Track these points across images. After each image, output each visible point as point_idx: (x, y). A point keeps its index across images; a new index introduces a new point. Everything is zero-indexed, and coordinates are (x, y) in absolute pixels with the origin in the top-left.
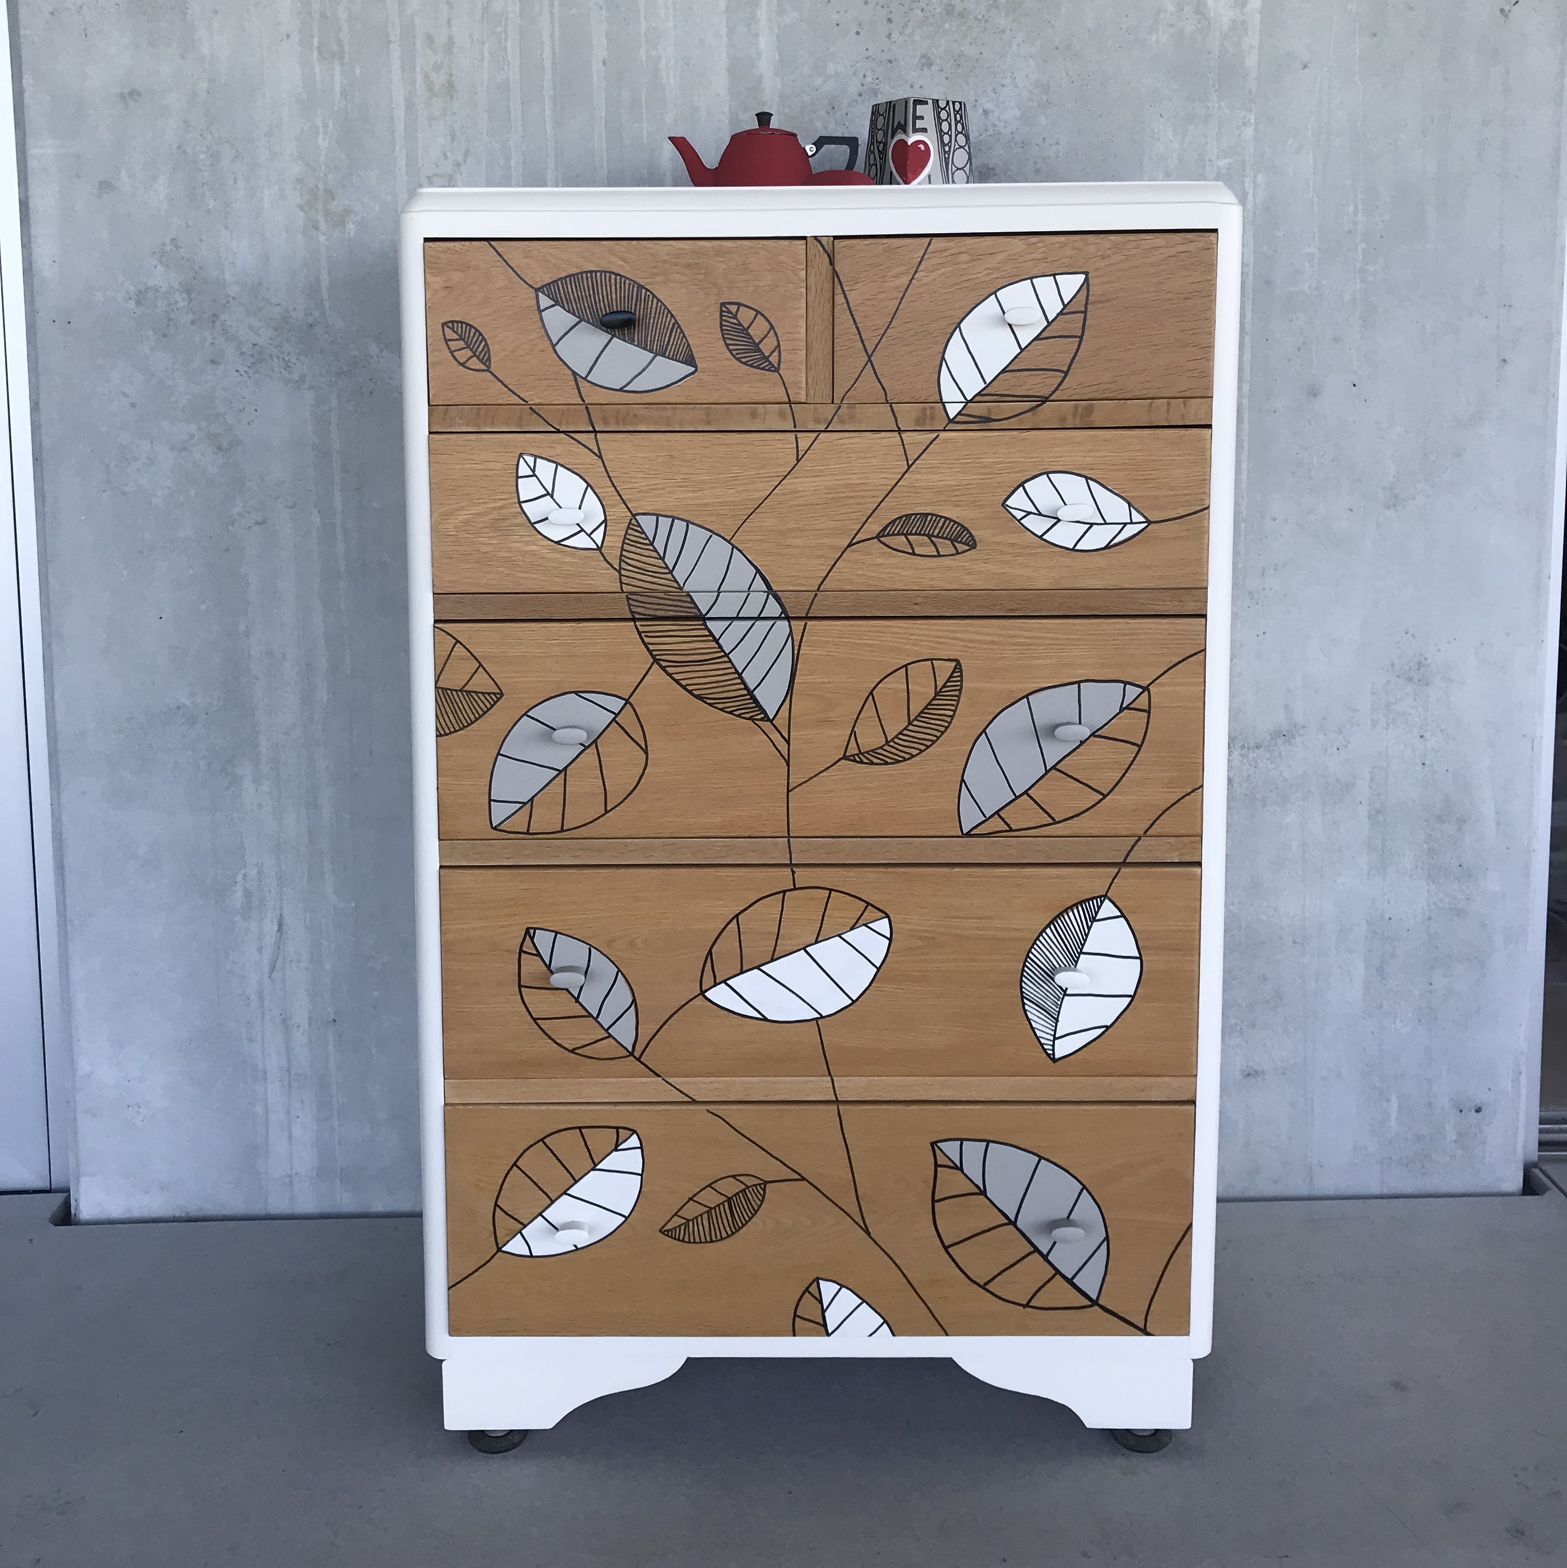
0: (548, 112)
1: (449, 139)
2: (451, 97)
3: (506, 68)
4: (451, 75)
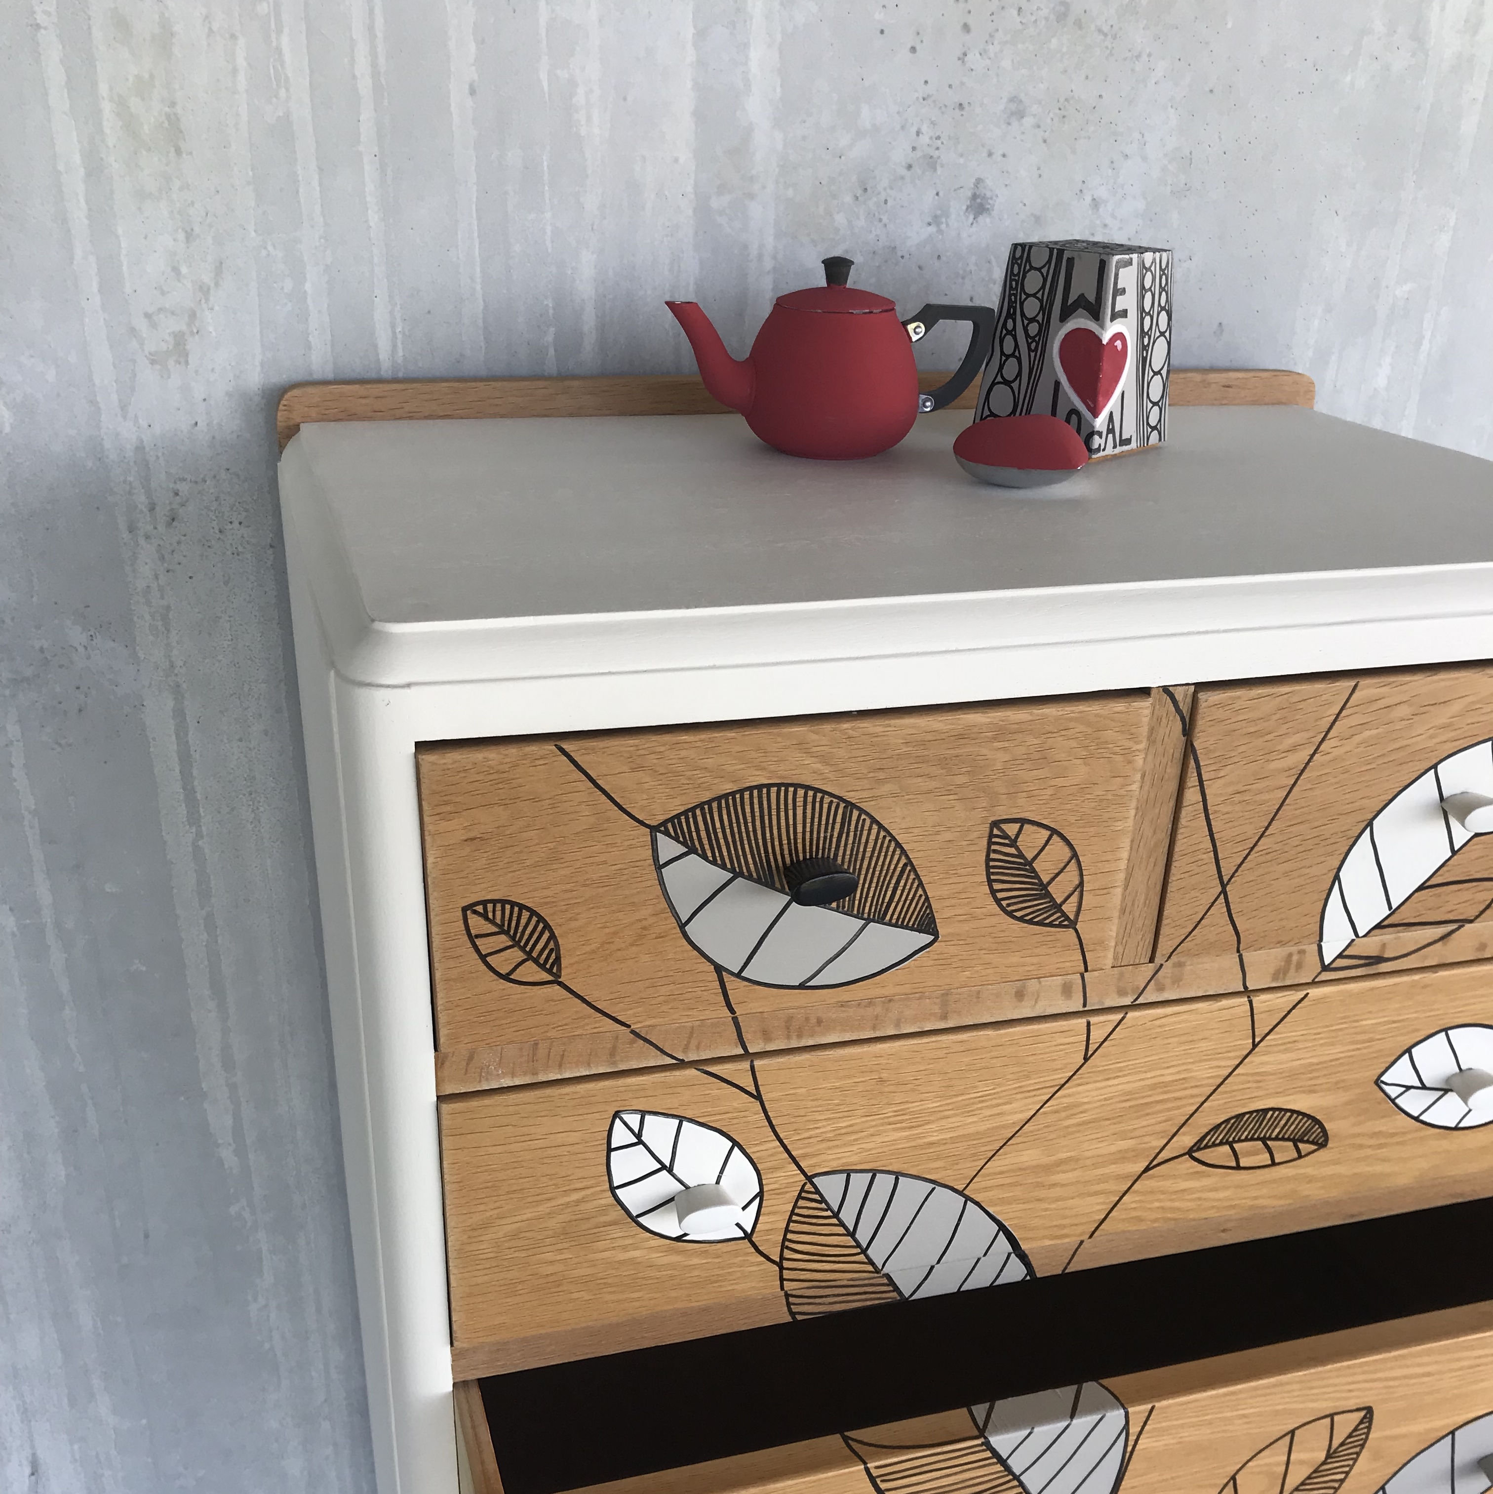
0: (370, 187)
1: (181, 236)
2: (178, 152)
3: (283, 93)
4: (173, 104)
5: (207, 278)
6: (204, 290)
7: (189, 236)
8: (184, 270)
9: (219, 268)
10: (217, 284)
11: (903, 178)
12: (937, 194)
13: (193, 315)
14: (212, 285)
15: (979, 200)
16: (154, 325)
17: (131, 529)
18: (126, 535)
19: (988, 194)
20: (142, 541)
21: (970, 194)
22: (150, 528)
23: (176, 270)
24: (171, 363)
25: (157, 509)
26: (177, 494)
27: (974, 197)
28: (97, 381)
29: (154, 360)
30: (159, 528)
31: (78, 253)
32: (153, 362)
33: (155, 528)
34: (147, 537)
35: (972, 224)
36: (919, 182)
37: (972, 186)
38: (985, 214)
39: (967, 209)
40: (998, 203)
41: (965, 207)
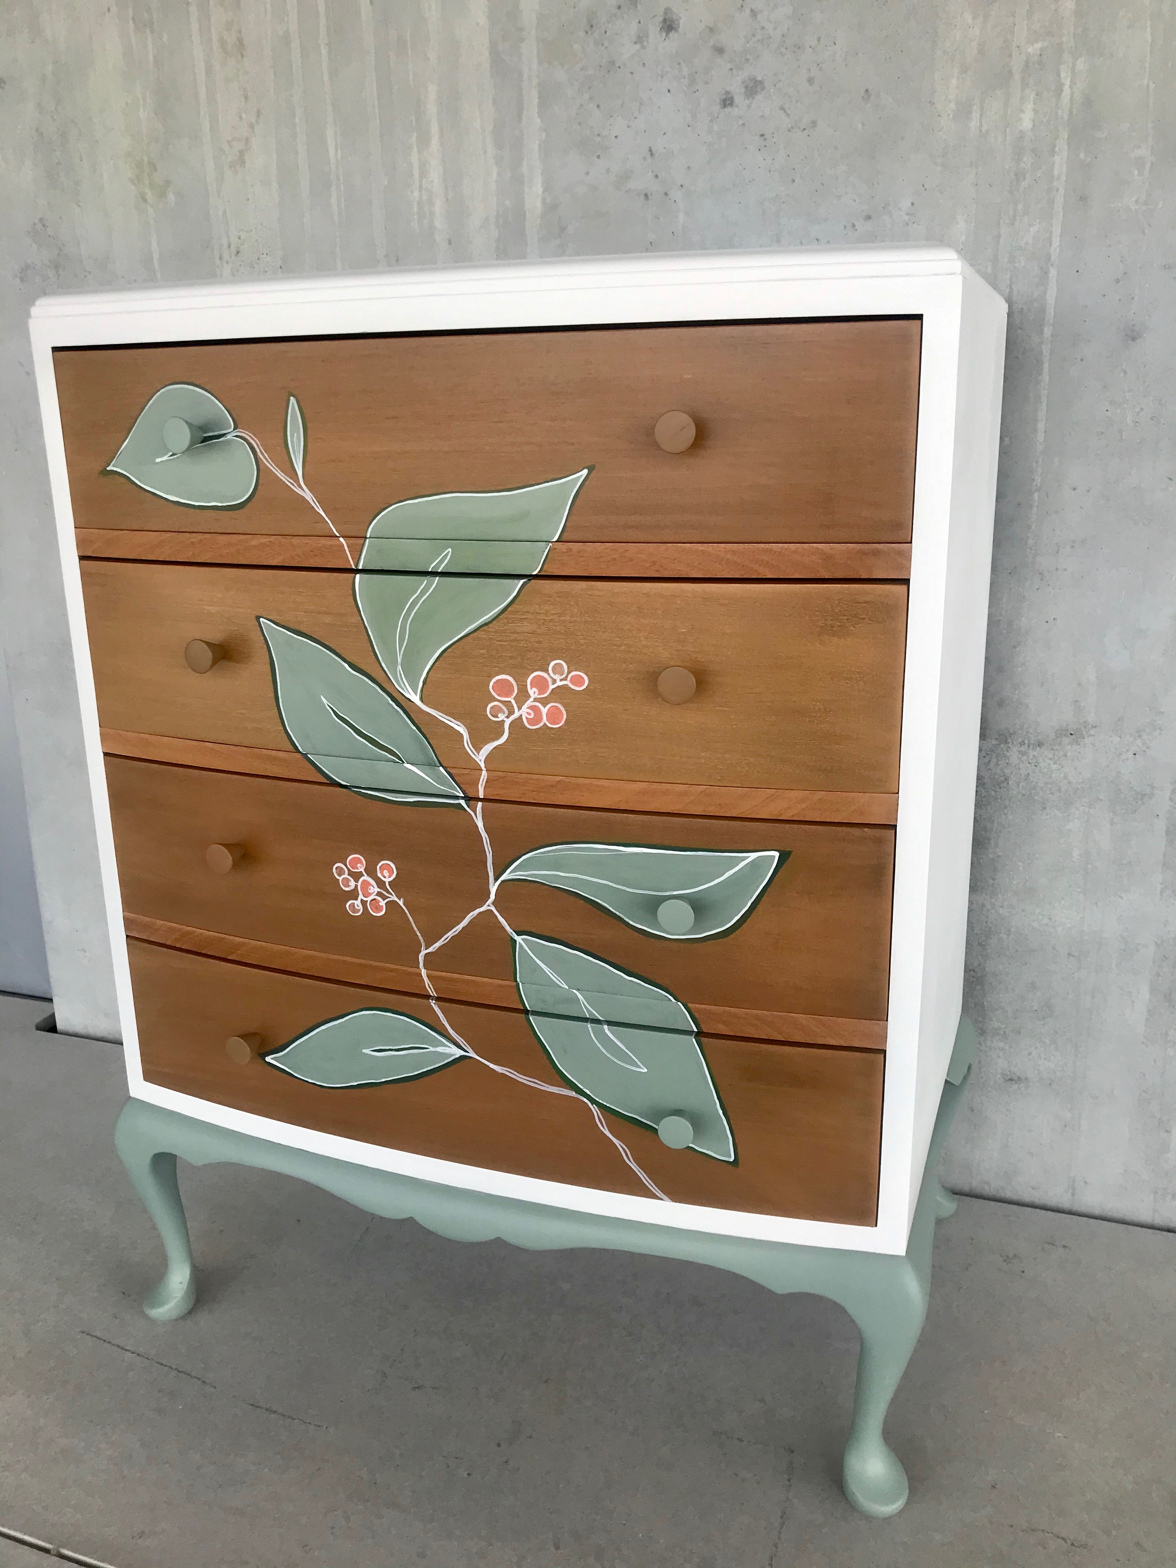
0: (324, 62)
1: (243, 100)
2: (242, 56)
3: (286, 18)
4: (240, 32)
5: (253, 120)
6: (252, 126)
7: (246, 98)
8: (244, 116)
9: (258, 114)
10: (257, 123)
11: (615, 15)
12: (640, 22)
13: (247, 141)
14: (255, 123)
15: (668, 23)
16: (231, 146)
17: (221, 258)
18: (218, 262)
19: (675, 18)
20: (225, 264)
21: (661, 19)
22: (229, 257)
23: (241, 117)
25: (232, 246)
26: (239, 238)
27: (665, 20)
28: (208, 179)
29: (232, 166)
30: (232, 257)
31: (202, 113)
33: (231, 257)
34: (227, 263)
35: (665, 39)
36: (625, 16)
37: (662, 14)
38: (673, 31)
39: (661, 30)
40: (682, 22)
41: (659, 29)
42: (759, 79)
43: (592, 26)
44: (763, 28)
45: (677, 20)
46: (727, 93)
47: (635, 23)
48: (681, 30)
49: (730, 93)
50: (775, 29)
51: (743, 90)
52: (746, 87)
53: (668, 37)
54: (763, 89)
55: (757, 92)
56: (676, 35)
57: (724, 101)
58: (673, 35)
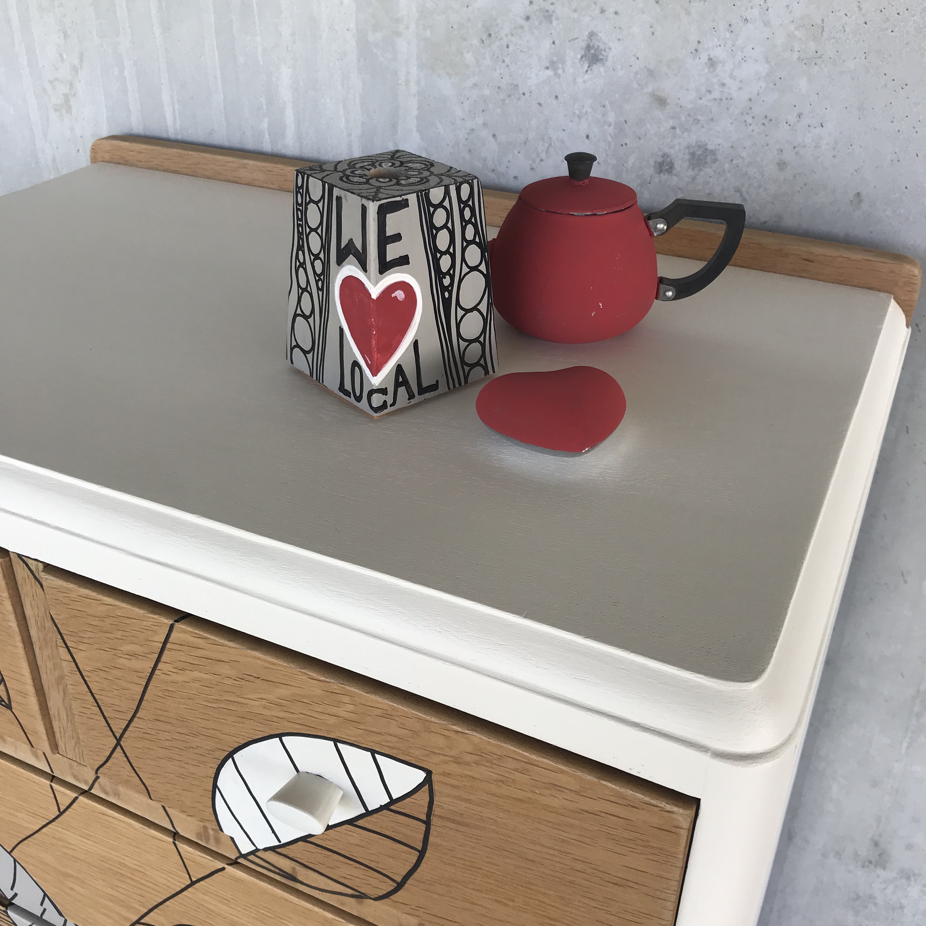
0: (153, 11)
1: (62, 35)
6: (75, 70)
7: (66, 36)
8: (65, 56)
9: (81, 57)
10: (81, 67)
11: (522, 27)
12: (554, 43)
13: (71, 85)
14: (79, 67)
15: (592, 51)
16: (54, 88)
19: (602, 47)
21: (584, 44)
23: (61, 55)
24: (64, 112)
27: (588, 47)
28: (32, 118)
31: (16, 41)
32: (56, 110)
35: (587, 71)
36: (536, 32)
37: (586, 38)
38: (598, 64)
39: (582, 58)
40: (611, 55)
41: (579, 56)
42: (710, 147)
43: (490, 35)
44: (723, 85)
45: (605, 50)
46: (665, 155)
47: (547, 44)
48: (609, 63)
49: (668, 156)
50: (740, 89)
51: (687, 157)
52: (693, 154)
53: (591, 70)
54: (715, 161)
55: (706, 163)
56: (602, 69)
57: (661, 165)
58: (598, 69)
